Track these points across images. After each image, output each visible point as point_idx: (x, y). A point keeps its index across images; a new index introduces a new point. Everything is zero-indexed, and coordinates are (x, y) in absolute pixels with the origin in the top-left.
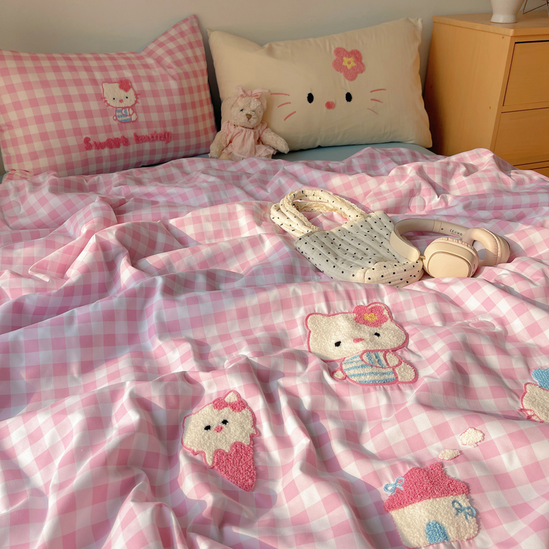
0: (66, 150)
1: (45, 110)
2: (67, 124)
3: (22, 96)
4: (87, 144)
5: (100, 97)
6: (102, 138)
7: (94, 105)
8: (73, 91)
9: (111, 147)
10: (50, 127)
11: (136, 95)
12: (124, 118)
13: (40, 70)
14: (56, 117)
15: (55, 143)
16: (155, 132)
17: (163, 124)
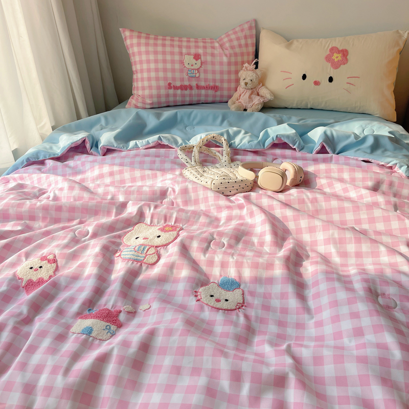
0: (158, 88)
1: (152, 66)
2: (161, 74)
3: (144, 57)
4: (170, 86)
5: (182, 62)
6: (178, 84)
7: (177, 66)
8: (168, 57)
9: (182, 89)
10: (153, 74)
11: (202, 63)
12: (191, 75)
13: (156, 45)
14: (157, 70)
15: (154, 83)
16: (209, 85)
17: (214, 80)
